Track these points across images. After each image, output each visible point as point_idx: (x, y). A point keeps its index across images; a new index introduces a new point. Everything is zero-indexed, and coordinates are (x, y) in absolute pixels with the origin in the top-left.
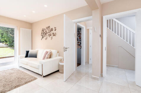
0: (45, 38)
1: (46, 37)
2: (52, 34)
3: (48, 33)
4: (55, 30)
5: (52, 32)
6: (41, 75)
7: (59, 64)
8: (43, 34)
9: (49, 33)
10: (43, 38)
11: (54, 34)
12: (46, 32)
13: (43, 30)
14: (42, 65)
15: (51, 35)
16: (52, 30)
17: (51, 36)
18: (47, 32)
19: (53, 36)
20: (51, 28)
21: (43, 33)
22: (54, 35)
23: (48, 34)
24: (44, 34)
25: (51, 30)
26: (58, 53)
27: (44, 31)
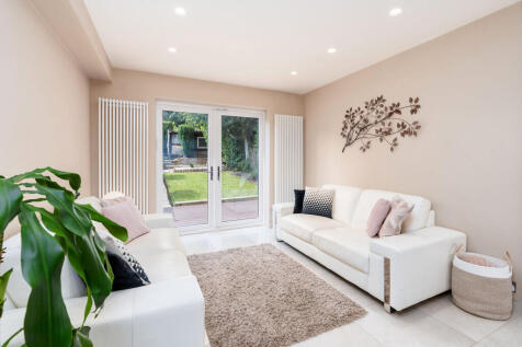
0: (358, 144)
1: (367, 140)
2: (395, 129)
3: (376, 123)
4: (413, 111)
5: (396, 119)
6: (382, 303)
7: (451, 266)
8: (352, 128)
9: (379, 126)
10: (348, 144)
11: (404, 127)
12: (366, 121)
13: (350, 116)
14: (387, 262)
15: (388, 133)
16: (398, 112)
17: (390, 139)
18: (372, 120)
19: (403, 135)
20: (388, 104)
21: (349, 125)
22: (408, 132)
23: (372, 131)
24: (354, 128)
25: (389, 111)
26: (433, 212)
27: (357, 119)
